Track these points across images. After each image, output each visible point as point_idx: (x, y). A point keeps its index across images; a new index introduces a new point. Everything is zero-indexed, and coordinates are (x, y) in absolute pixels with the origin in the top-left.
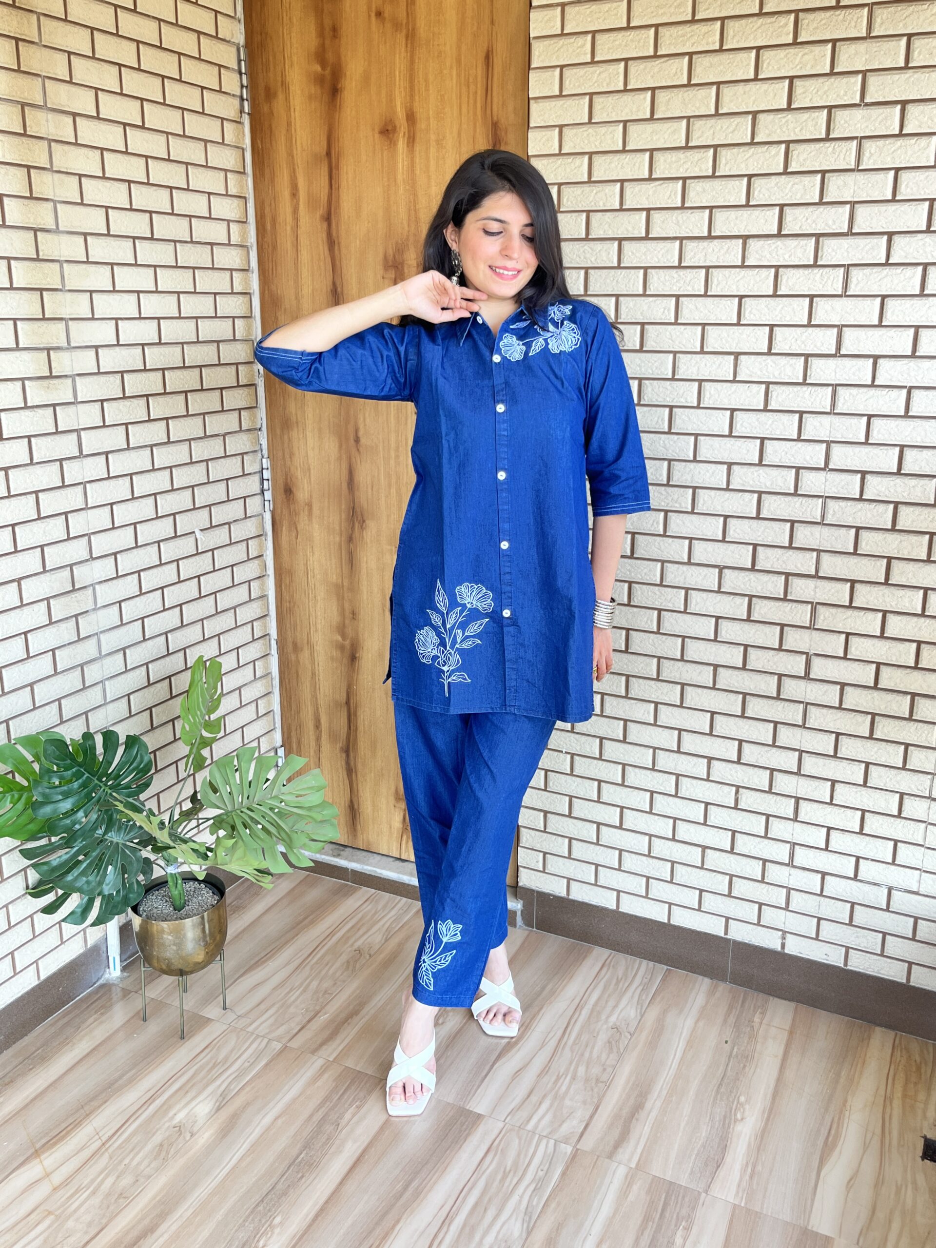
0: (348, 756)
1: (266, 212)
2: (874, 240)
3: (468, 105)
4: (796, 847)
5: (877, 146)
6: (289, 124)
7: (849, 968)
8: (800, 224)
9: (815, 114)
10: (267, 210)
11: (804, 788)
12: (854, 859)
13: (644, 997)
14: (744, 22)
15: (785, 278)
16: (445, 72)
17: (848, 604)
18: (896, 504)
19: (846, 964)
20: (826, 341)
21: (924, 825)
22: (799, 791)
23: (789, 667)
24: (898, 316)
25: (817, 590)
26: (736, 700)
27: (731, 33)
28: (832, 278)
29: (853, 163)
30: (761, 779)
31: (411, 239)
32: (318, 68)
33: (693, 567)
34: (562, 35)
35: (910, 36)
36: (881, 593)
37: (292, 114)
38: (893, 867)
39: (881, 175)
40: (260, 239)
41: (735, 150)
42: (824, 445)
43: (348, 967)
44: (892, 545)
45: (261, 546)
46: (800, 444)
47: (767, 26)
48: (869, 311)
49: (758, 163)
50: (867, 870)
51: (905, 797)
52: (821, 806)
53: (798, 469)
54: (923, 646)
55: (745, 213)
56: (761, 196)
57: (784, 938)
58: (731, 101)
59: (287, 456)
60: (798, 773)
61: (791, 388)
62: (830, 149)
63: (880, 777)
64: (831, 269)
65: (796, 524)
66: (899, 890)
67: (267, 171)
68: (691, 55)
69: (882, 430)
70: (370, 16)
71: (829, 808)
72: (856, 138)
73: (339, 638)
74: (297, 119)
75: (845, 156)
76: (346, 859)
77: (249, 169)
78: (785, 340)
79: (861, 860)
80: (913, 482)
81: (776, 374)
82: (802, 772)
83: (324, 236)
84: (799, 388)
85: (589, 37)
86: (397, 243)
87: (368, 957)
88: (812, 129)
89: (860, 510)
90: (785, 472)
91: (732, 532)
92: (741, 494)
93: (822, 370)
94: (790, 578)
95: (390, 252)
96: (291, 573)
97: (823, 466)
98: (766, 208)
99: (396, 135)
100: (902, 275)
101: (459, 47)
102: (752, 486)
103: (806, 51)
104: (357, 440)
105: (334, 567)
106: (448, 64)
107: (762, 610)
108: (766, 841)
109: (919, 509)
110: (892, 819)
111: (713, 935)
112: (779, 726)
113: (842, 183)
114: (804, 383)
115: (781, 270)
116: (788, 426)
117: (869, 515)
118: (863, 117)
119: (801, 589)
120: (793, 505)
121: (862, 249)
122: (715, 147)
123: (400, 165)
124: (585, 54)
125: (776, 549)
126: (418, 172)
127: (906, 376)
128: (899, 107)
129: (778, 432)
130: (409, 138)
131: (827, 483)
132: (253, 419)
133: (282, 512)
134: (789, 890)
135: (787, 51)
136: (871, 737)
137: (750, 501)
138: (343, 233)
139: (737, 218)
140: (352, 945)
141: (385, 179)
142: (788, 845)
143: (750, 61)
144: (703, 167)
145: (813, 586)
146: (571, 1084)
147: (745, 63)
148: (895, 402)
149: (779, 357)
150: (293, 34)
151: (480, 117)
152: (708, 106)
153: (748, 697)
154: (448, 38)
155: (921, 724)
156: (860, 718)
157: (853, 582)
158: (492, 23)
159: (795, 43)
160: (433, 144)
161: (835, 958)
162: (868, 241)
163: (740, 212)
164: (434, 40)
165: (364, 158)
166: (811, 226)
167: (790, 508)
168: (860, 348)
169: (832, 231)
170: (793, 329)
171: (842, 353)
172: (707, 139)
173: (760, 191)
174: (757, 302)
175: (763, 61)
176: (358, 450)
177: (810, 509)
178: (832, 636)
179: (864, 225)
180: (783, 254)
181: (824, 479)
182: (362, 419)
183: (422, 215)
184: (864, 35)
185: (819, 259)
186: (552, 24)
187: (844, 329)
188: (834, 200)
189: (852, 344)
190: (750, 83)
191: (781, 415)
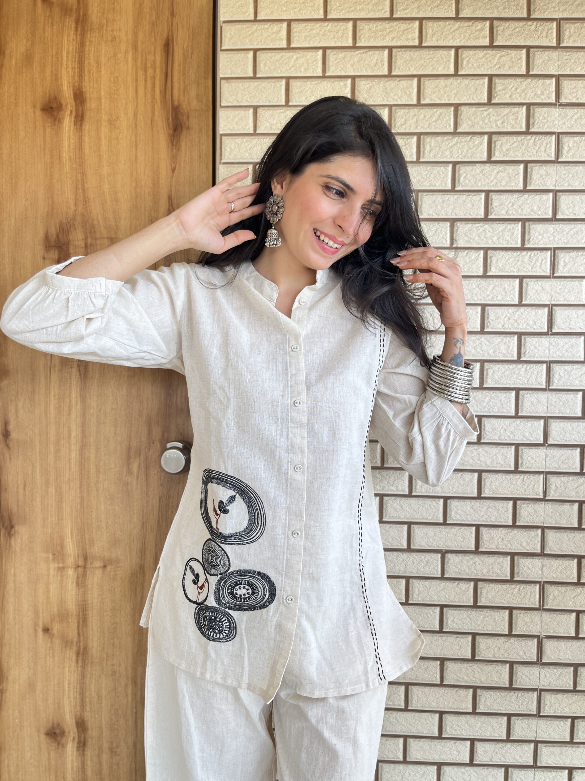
3: (146, 88)
5: (575, 141)
8: (506, 209)
9: (516, 109)
14: (441, 23)
15: (494, 260)
16: (119, 55)
17: (576, 581)
20: (537, 320)
23: (521, 653)
25: (545, 569)
26: (466, 697)
27: (430, 31)
28: (540, 260)
29: (553, 155)
31: (79, 218)
33: (414, 555)
34: (255, 21)
39: (580, 168)
41: (439, 138)
42: (542, 422)
46: (518, 421)
47: (465, 29)
49: (462, 152)
53: (517, 446)
55: (452, 198)
56: (467, 181)
58: (434, 93)
60: (535, 766)
61: (506, 366)
62: (532, 141)
64: (539, 252)
65: (519, 502)
68: (391, 49)
72: (554, 133)
75: (546, 148)
78: (498, 319)
81: (491, 352)
82: (539, 765)
84: (512, 366)
85: (285, 24)
86: (61, 223)
88: (513, 122)
89: (582, 484)
90: (504, 449)
91: (453, 514)
92: (461, 474)
93: (536, 348)
94: (516, 558)
95: (53, 232)
97: (542, 442)
98: (473, 194)
99: (61, 113)
101: (135, 34)
102: (472, 465)
103: (503, 53)
104: (6, 434)
106: (123, 47)
107: (489, 594)
112: (512, 718)
113: (544, 173)
114: (519, 361)
115: (490, 252)
116: (505, 403)
118: (560, 115)
119: (529, 568)
120: (514, 482)
121: (568, 233)
122: (419, 134)
123: (66, 143)
125: (500, 529)
126: (87, 151)
129: (496, 409)
130: (76, 117)
131: (548, 459)
135: (485, 52)
137: (471, 480)
139: (443, 201)
141: (48, 157)
143: (450, 57)
144: (407, 152)
145: (540, 564)
147: (445, 60)
149: (493, 335)
151: (159, 101)
152: (410, 95)
153: (479, 691)
154: (124, 25)
157: (580, 558)
158: (173, 14)
159: (491, 46)
160: (105, 123)
162: (572, 226)
163: (447, 197)
164: (107, 26)
165: (22, 134)
166: (517, 211)
167: (512, 486)
168: (572, 327)
169: (537, 217)
170: (506, 308)
171: (554, 331)
172: (410, 126)
173: (465, 177)
174: (468, 282)
175: (462, 59)
176: (7, 446)
177: (531, 486)
178: (562, 616)
179: (567, 212)
180: (492, 237)
181: (544, 455)
182: (13, 411)
183: (91, 195)
184: (555, 45)
185: (526, 243)
186: (244, 10)
187: (555, 308)
188: (537, 188)
189: (563, 323)
190: (452, 78)
191: (498, 393)
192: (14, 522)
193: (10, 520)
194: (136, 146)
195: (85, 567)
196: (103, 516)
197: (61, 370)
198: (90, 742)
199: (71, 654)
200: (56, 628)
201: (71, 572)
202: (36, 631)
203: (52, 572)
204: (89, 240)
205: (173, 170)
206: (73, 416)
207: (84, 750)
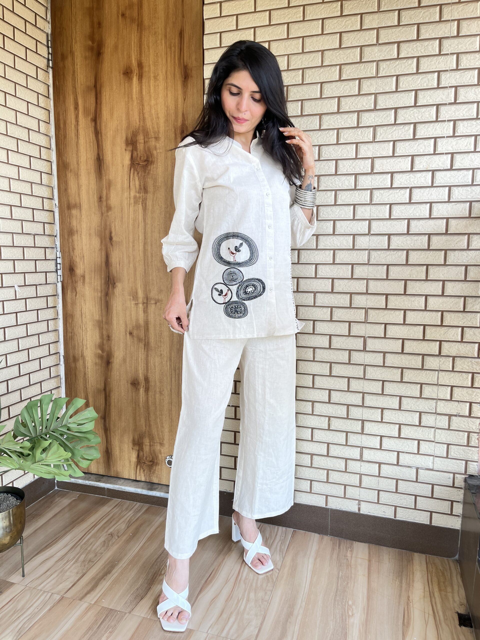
0: (105, 421)
1: (60, 118)
2: (388, 112)
3: (171, 58)
4: (364, 449)
5: (386, 65)
6: (74, 72)
7: (397, 519)
8: (349, 106)
9: (354, 50)
10: (61, 117)
11: (366, 414)
12: (396, 453)
13: (283, 548)
14: (315, 6)
15: (342, 134)
16: (158, 42)
17: (385, 307)
18: (408, 251)
19: (395, 517)
20: (366, 166)
21: (433, 429)
22: (364, 416)
23: (355, 345)
24: (402, 150)
25: (368, 301)
26: (326, 367)
27: (309, 12)
28: (367, 133)
29: (374, 73)
30: (342, 411)
31: (141, 128)
32: (90, 43)
33: (300, 294)
34: (221, 17)
35: (399, 10)
36: (402, 300)
37: (76, 66)
38: (418, 456)
39: (389, 79)
40: (57, 133)
41: (313, 70)
42: (367, 222)
43: (104, 546)
44: (406, 272)
45: (55, 301)
46: (354, 222)
47: (327, 8)
48: (388, 149)
49: (325, 76)
50: (405, 459)
51: (422, 414)
52: (377, 424)
53: (354, 235)
54: (426, 327)
55: (320, 102)
56: (328, 92)
57: (359, 504)
58: (310, 45)
59: (71, 250)
60: (363, 406)
61: (348, 192)
62: (363, 67)
63: (408, 404)
64: (366, 128)
65: (354, 266)
66: (422, 469)
67: (61, 97)
68: (288, 24)
69: (397, 212)
70: (118, 16)
71: (381, 425)
72: (375, 61)
73: (100, 352)
74: (78, 69)
75: (371, 70)
76: (104, 482)
77: (51, 96)
78: (344, 167)
79: (400, 453)
80: (416, 238)
81: (340, 185)
82: (365, 405)
83: (93, 129)
84: (351, 192)
85: (235, 17)
86: (133, 131)
87: (117, 538)
88: (352, 57)
89: (389, 255)
90: (347, 238)
91: (320, 273)
92: (324, 251)
93: (365, 182)
94: (353, 295)
95: (130, 136)
96: (72, 316)
97: (367, 233)
98: (331, 99)
99: (132, 75)
100: (403, 129)
101: (166, 29)
102: (330, 247)
103: (348, 19)
104: (111, 238)
105: (97, 311)
106: (160, 37)
107: (338, 314)
108: (347, 447)
109: (420, 252)
110: (416, 428)
111: (319, 507)
112: (350, 379)
113: (369, 84)
114: (355, 189)
115: (340, 130)
116: (348, 212)
117: (393, 258)
118: (378, 50)
119: (359, 301)
120: (352, 255)
121: (382, 117)
122: (303, 69)
123: (134, 90)
124: (233, 25)
125: (344, 280)
126: (144, 93)
127: (408, 181)
128: (396, 45)
129: (343, 216)
130: (139, 76)
131: (370, 242)
132: (52, 230)
133: (68, 282)
134: (361, 475)
135: (338, 20)
136: (402, 382)
137: (329, 254)
138: (103, 128)
139: (315, 105)
140: (107, 531)
141: (127, 98)
142: (359, 448)
143: (319, 25)
144: (297, 79)
145: (365, 299)
146: (246, 604)
147: (317, 26)
148: (404, 196)
149: (342, 176)
150: (77, 27)
151: (177, 64)
152: (298, 48)
153: (333, 364)
154: (160, 25)
155: (428, 371)
156: (395, 371)
157: (387, 295)
158: (183, 17)
159: (342, 16)
160: (152, 78)
161: (388, 513)
162: (385, 113)
163: (317, 102)
164: (152, 26)
165: (115, 87)
166: (354, 107)
167: (351, 257)
168: (384, 169)
169: (365, 109)
170: (348, 161)
171: (374, 172)
172: (298, 65)
173: (327, 90)
174: (328, 148)
175: (326, 25)
176: (112, 244)
177: (361, 257)
178: (377, 326)
179: (382, 105)
180: (341, 122)
181: (368, 239)
182: (114, 227)
183: (147, 116)
184: (377, 11)
185: (360, 124)
186: (215, 12)
187: (375, 159)
188: (366, 93)
189: (379, 167)
190: (320, 36)
191: (343, 207)
192: (115, 282)
193: (114, 281)
194: (167, 88)
195: (147, 303)
196: (155, 278)
197: (134, 206)
198: (151, 388)
199: (142, 345)
200: (135, 333)
201: (141, 306)
202: (126, 334)
203: (132, 305)
204: (146, 139)
205: (185, 100)
206: (140, 228)
207: (148, 392)
